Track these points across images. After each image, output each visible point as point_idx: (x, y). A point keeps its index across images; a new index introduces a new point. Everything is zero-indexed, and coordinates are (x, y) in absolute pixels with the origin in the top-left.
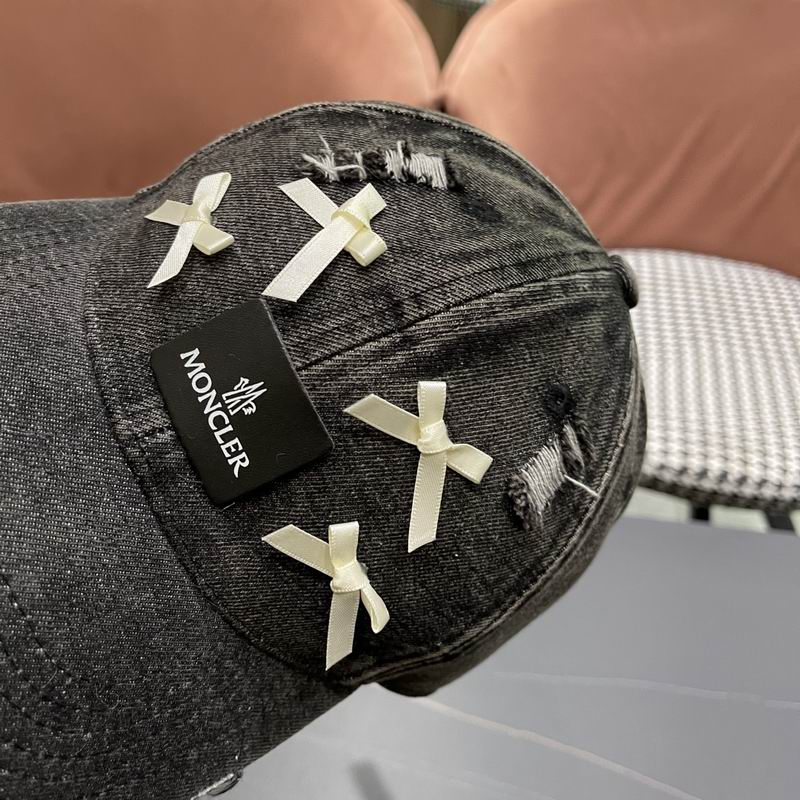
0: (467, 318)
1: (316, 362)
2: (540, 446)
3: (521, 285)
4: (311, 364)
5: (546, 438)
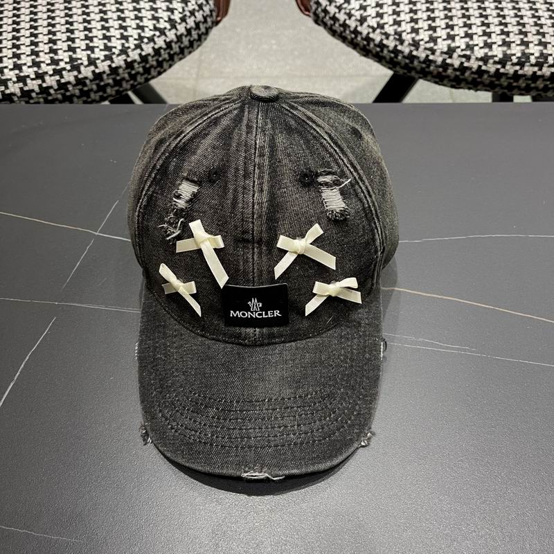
0: (260, 216)
1: (253, 278)
2: (321, 196)
3: (254, 182)
4: (253, 280)
5: (318, 192)
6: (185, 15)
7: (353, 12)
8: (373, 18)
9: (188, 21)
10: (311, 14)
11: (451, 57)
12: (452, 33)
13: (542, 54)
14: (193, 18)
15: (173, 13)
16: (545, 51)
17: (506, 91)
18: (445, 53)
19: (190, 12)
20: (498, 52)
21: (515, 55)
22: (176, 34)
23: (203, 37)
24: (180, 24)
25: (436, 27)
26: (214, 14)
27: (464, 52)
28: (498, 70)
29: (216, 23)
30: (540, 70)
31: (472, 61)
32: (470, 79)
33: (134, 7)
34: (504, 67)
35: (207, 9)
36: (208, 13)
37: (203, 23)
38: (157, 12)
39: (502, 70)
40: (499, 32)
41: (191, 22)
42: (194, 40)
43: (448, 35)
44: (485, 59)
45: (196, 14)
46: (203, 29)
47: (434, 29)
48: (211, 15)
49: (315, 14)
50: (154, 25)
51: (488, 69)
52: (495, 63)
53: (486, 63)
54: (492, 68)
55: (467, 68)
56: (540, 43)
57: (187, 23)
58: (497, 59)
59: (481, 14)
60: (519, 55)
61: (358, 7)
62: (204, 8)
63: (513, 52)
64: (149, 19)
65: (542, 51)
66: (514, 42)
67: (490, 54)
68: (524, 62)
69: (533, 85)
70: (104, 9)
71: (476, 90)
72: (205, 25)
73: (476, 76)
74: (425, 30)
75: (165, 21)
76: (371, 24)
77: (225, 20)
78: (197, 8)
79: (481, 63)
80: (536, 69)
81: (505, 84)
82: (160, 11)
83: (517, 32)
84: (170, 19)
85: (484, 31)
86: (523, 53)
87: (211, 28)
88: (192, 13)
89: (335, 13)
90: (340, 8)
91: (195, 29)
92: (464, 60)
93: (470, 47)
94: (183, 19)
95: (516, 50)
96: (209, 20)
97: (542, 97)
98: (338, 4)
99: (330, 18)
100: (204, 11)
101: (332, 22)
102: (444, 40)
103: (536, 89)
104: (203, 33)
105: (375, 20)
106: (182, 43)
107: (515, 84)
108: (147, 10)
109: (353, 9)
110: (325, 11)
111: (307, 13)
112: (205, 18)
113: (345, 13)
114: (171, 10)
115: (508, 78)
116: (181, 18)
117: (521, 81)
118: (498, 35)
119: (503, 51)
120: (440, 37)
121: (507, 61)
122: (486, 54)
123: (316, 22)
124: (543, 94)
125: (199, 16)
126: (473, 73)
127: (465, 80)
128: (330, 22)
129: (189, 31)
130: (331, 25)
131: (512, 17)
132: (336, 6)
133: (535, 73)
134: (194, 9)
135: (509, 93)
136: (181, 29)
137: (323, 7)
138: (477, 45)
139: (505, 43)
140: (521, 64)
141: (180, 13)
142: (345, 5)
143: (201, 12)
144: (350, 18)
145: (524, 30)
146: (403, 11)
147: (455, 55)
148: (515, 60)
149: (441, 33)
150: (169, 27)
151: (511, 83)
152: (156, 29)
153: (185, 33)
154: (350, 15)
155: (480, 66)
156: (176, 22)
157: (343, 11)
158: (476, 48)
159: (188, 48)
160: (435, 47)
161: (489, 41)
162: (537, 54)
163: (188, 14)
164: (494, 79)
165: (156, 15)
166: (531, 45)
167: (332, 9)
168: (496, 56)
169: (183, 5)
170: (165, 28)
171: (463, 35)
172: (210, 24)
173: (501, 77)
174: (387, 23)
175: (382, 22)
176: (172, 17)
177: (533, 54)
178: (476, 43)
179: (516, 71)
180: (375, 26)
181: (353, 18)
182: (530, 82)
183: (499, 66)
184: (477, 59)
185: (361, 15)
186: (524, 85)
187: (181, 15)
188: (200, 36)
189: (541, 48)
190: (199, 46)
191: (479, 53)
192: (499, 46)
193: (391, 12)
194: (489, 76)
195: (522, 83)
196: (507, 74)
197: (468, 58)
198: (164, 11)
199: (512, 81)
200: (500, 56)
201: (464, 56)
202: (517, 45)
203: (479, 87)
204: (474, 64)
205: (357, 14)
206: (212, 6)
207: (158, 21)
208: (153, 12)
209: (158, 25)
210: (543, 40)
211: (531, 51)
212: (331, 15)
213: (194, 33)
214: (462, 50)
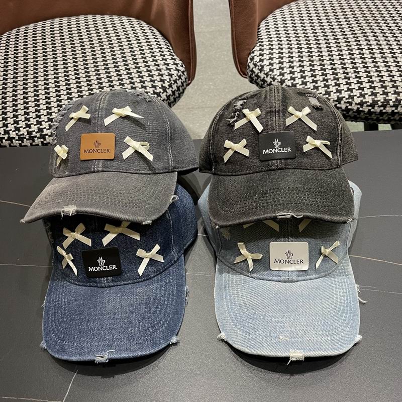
6: (172, 83)
7: (276, 77)
8: (289, 80)
9: (173, 86)
10: (248, 77)
11: (340, 103)
12: (339, 88)
13: (397, 99)
14: (176, 85)
15: (164, 82)
16: (398, 98)
17: (375, 122)
18: (336, 101)
19: (174, 81)
20: (369, 99)
21: (380, 101)
22: (166, 95)
23: (181, 94)
24: (168, 89)
25: (329, 85)
26: (187, 80)
27: (348, 100)
28: (370, 110)
29: (188, 85)
30: (397, 109)
31: (353, 105)
32: (352, 116)
33: (140, 80)
34: (373, 108)
35: (183, 78)
36: (184, 80)
37: (181, 86)
38: (154, 83)
39: (372, 110)
40: (369, 87)
41: (175, 87)
42: (177, 97)
43: (337, 89)
44: (361, 104)
45: (178, 82)
46: (181, 90)
47: (328, 86)
48: (186, 81)
49: (250, 77)
50: (154, 91)
51: (364, 110)
52: (368, 106)
53: (362, 106)
54: (366, 109)
55: (350, 109)
56: (395, 93)
57: (172, 88)
58: (368, 104)
59: (356, 76)
60: (382, 100)
61: (278, 74)
62: (182, 78)
63: (378, 99)
64: (150, 88)
65: (396, 97)
66: (379, 93)
67: (364, 101)
68: (386, 105)
69: (392, 118)
70: (122, 82)
71: (356, 122)
72: (182, 88)
73: (356, 114)
74: (322, 87)
75: (160, 88)
76: (288, 84)
77: (193, 82)
78: (178, 78)
79: (359, 106)
80: (394, 109)
81: (375, 118)
82: (156, 82)
83: (380, 87)
84: (162, 86)
85: (359, 87)
86: (385, 100)
87: (185, 88)
88: (175, 81)
89: (264, 77)
90: (267, 74)
91: (177, 91)
92: (348, 105)
93: (351, 97)
94: (170, 86)
95: (381, 98)
96: (185, 84)
97: (398, 124)
98: (266, 72)
99: (261, 80)
100: (182, 79)
101: (262, 83)
102: (335, 93)
103: (395, 120)
104: (181, 93)
105: (290, 82)
106: (170, 100)
107: (381, 118)
108: (148, 82)
109: (276, 75)
110: (258, 76)
111: (244, 76)
112: (182, 83)
113: (271, 78)
114: (163, 81)
115: (376, 115)
116: (169, 85)
117: (385, 116)
118: (368, 89)
119: (372, 99)
120: (332, 91)
121: (375, 104)
122: (362, 101)
123: (251, 82)
124: (399, 123)
125: (179, 83)
126: (354, 112)
127: (350, 116)
128: (261, 83)
129: (173, 92)
130: (262, 84)
131: (376, 77)
132: (264, 73)
133: (393, 111)
134: (176, 79)
135: (377, 123)
136: (169, 92)
137: (256, 74)
138: (356, 95)
139: (373, 94)
140: (384, 106)
141: (168, 82)
142: (271, 73)
143: (180, 80)
144: (274, 81)
145: (384, 85)
146: (307, 76)
147: (342, 102)
148: (380, 104)
149: (333, 89)
150: (162, 91)
151: (379, 117)
152: (155, 93)
153: (172, 94)
154: (274, 79)
155: (358, 108)
156: (166, 88)
157: (269, 76)
158: (355, 97)
159: (173, 102)
160: (330, 98)
161: (363, 93)
162: (394, 100)
163: (173, 82)
164: (368, 115)
165: (154, 84)
166: (389, 94)
167: (262, 75)
168: (368, 102)
169: (170, 77)
170: (160, 92)
171: (346, 90)
172: (185, 86)
173: (372, 114)
174: (298, 83)
175: (295, 83)
176: (164, 85)
177: (391, 100)
178: (354, 94)
179: (381, 110)
180: (291, 85)
181: (276, 81)
182: (390, 116)
183: (370, 108)
184: (356, 104)
185: (281, 79)
186: (387, 118)
187: (169, 84)
188: (179, 94)
189: (396, 96)
190: (179, 100)
191: (357, 100)
192: (369, 96)
193: (300, 77)
194: (364, 114)
195: (385, 117)
196: (376, 112)
197: (351, 103)
198: (158, 81)
199: (379, 116)
200: (371, 102)
201: (348, 102)
202: (381, 95)
203: (358, 120)
204: (354, 107)
205: (279, 78)
206: (186, 75)
207: (156, 88)
208: (152, 83)
209: (155, 91)
210: (397, 91)
211: (390, 98)
212: (262, 79)
213: (177, 93)
214: (346, 99)
